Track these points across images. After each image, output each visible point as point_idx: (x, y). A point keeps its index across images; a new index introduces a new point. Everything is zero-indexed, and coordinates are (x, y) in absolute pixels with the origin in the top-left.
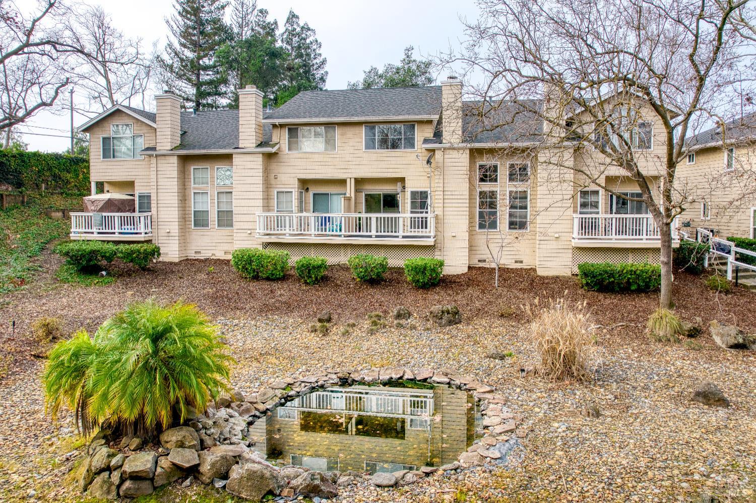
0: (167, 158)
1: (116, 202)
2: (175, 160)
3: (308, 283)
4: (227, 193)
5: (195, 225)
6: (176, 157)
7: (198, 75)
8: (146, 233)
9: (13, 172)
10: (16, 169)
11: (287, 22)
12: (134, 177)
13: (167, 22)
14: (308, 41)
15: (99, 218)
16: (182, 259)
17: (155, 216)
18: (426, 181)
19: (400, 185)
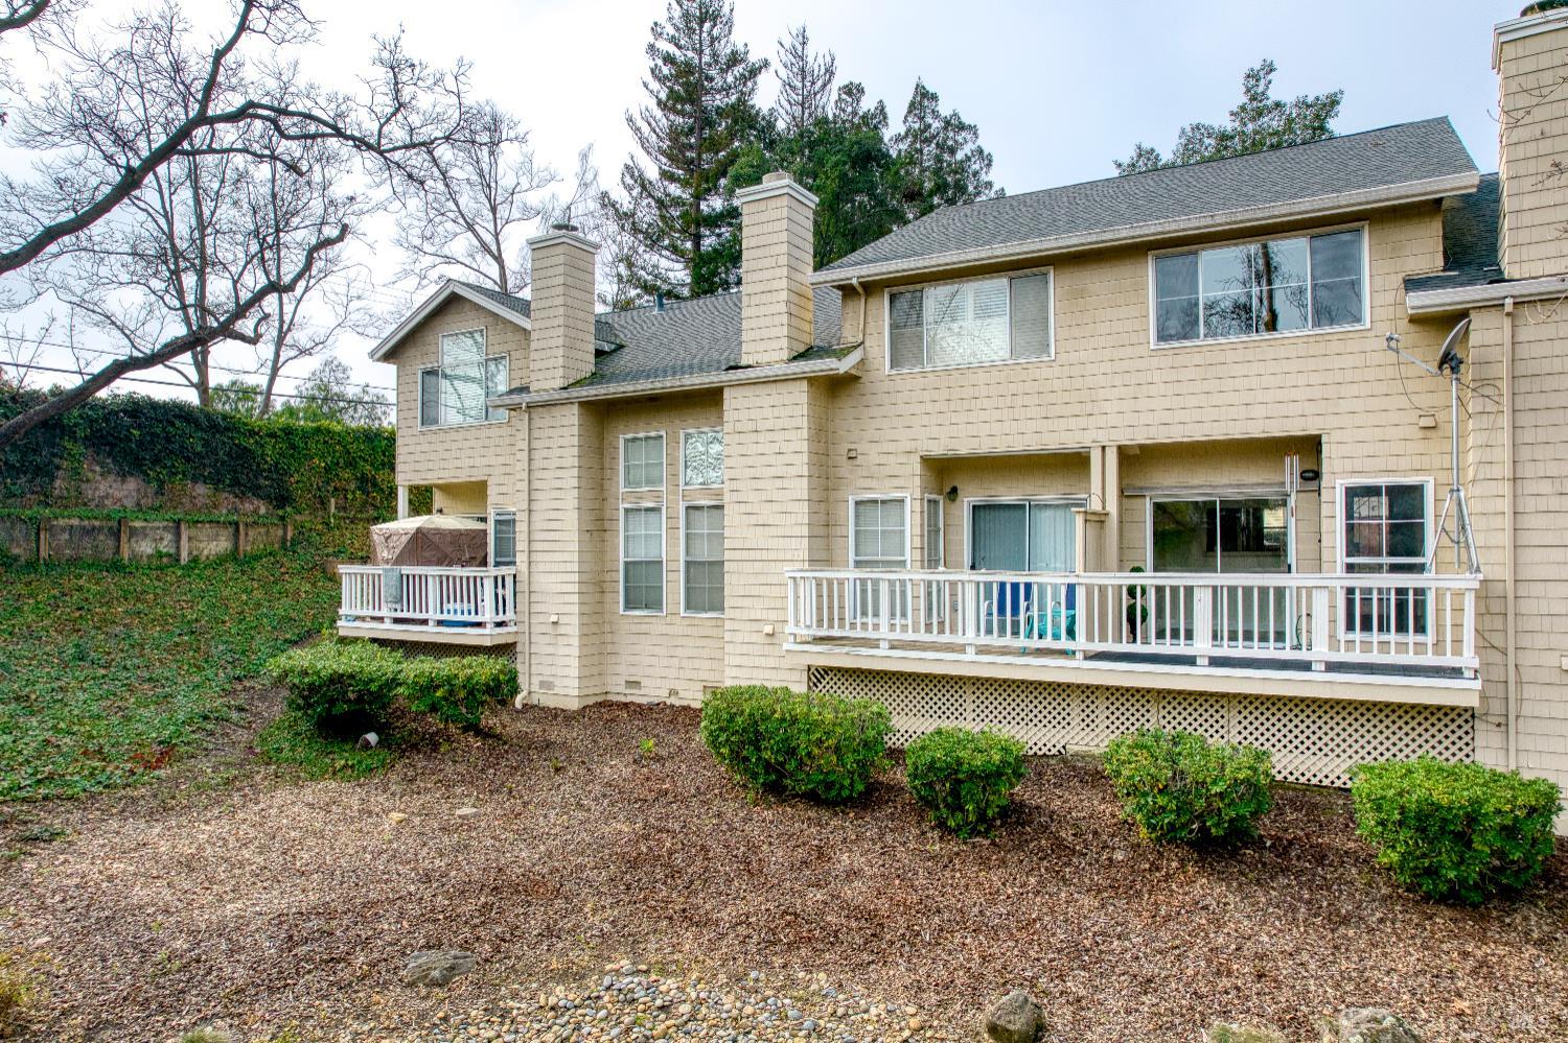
0: (557, 411)
1: (436, 539)
2: (572, 416)
3: (950, 831)
4: (710, 508)
5: (627, 606)
6: (575, 409)
7: (697, 239)
8: (499, 624)
9: (270, 471)
10: (277, 464)
11: (910, 112)
12: (487, 471)
13: (630, 120)
14: (960, 156)
15: (394, 581)
16: (591, 701)
17: (523, 577)
18: (1412, 447)
19: (1293, 465)
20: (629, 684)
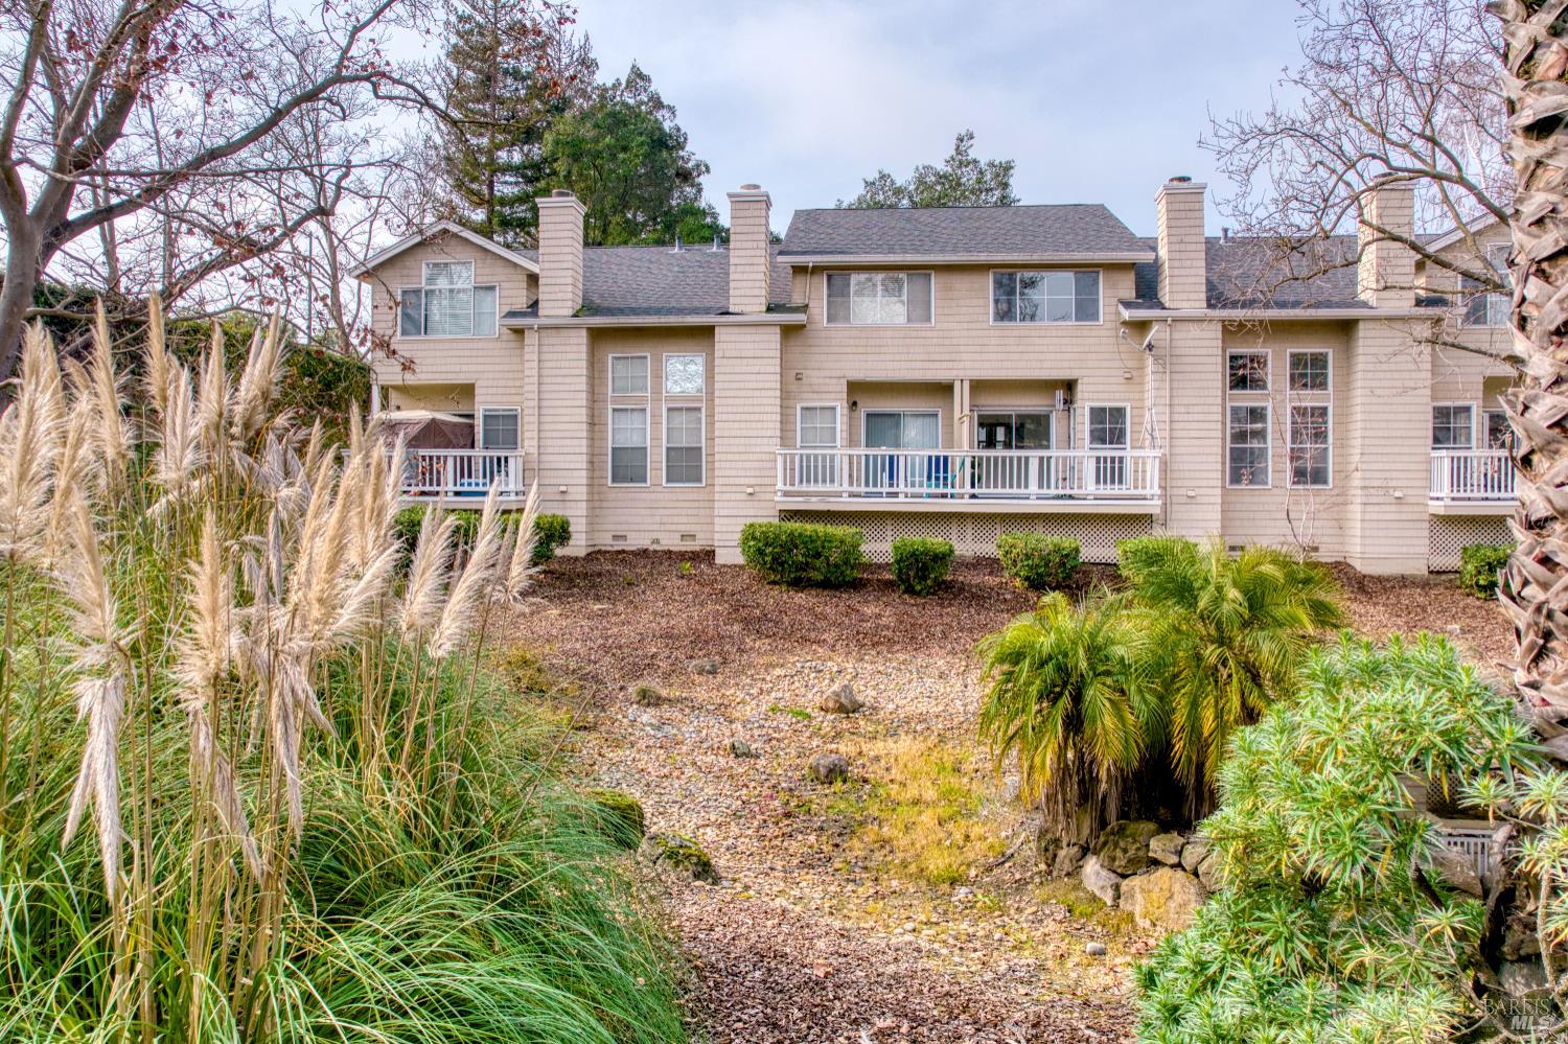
0: (564, 333)
2: (582, 338)
3: (913, 593)
4: (688, 409)
5: (614, 480)
6: (584, 333)
8: (516, 494)
12: (477, 376)
16: (589, 550)
17: (532, 457)
18: (1121, 388)
19: (1060, 394)
20: (615, 537)
